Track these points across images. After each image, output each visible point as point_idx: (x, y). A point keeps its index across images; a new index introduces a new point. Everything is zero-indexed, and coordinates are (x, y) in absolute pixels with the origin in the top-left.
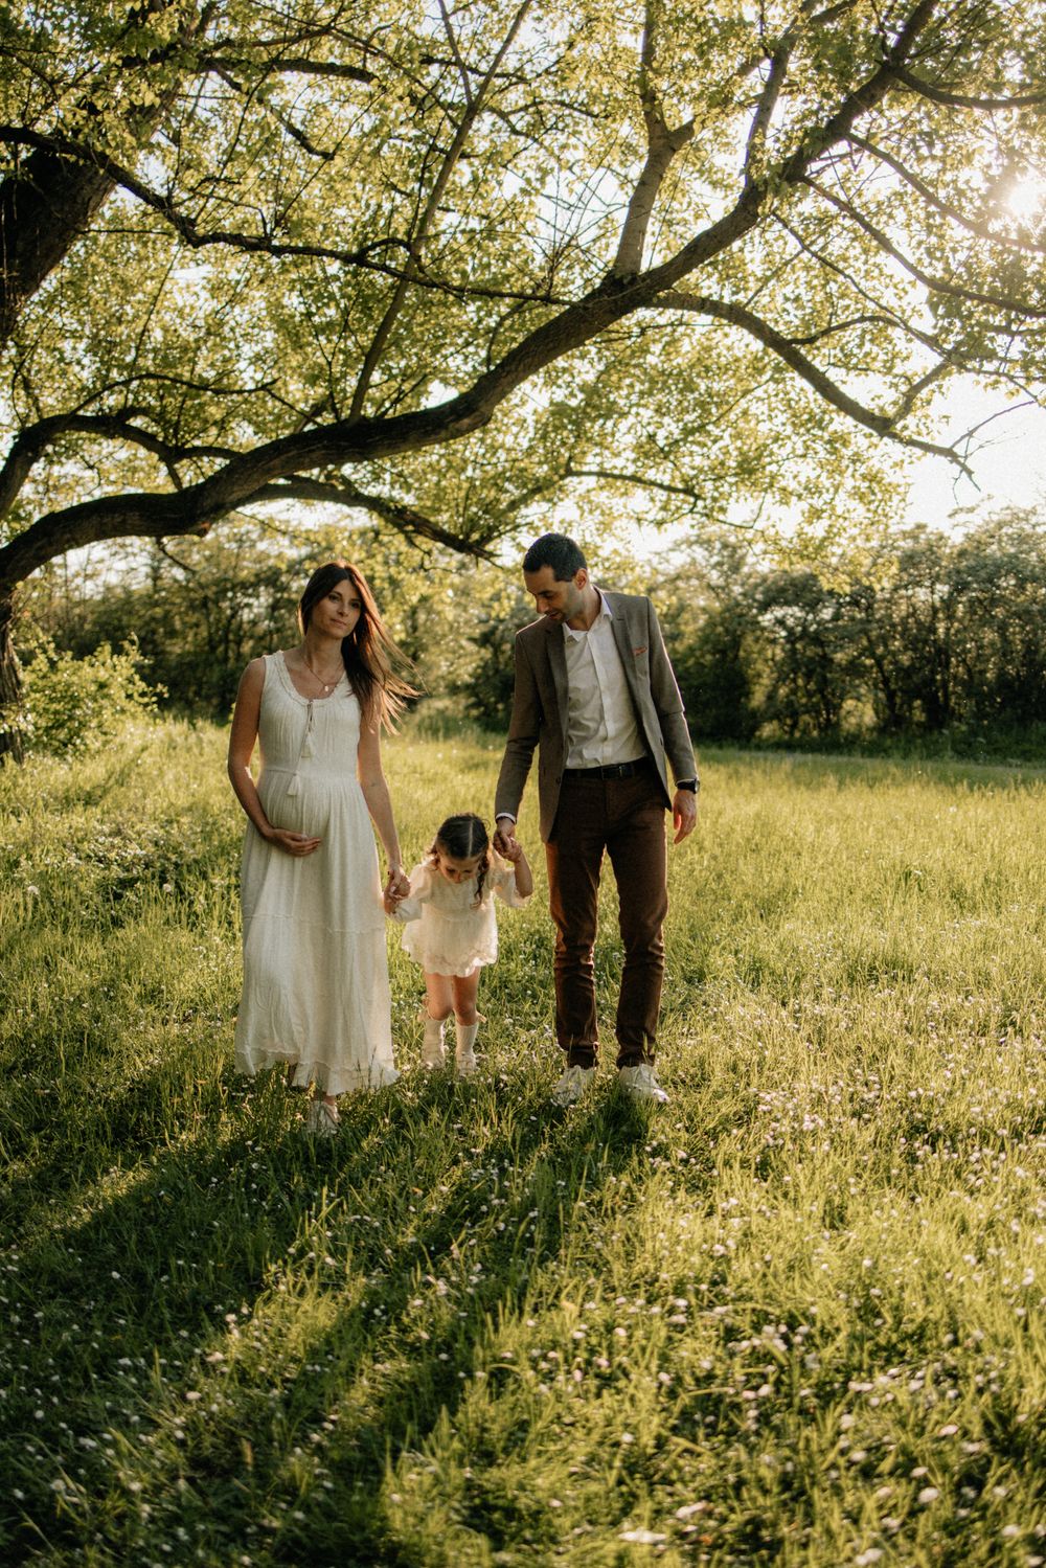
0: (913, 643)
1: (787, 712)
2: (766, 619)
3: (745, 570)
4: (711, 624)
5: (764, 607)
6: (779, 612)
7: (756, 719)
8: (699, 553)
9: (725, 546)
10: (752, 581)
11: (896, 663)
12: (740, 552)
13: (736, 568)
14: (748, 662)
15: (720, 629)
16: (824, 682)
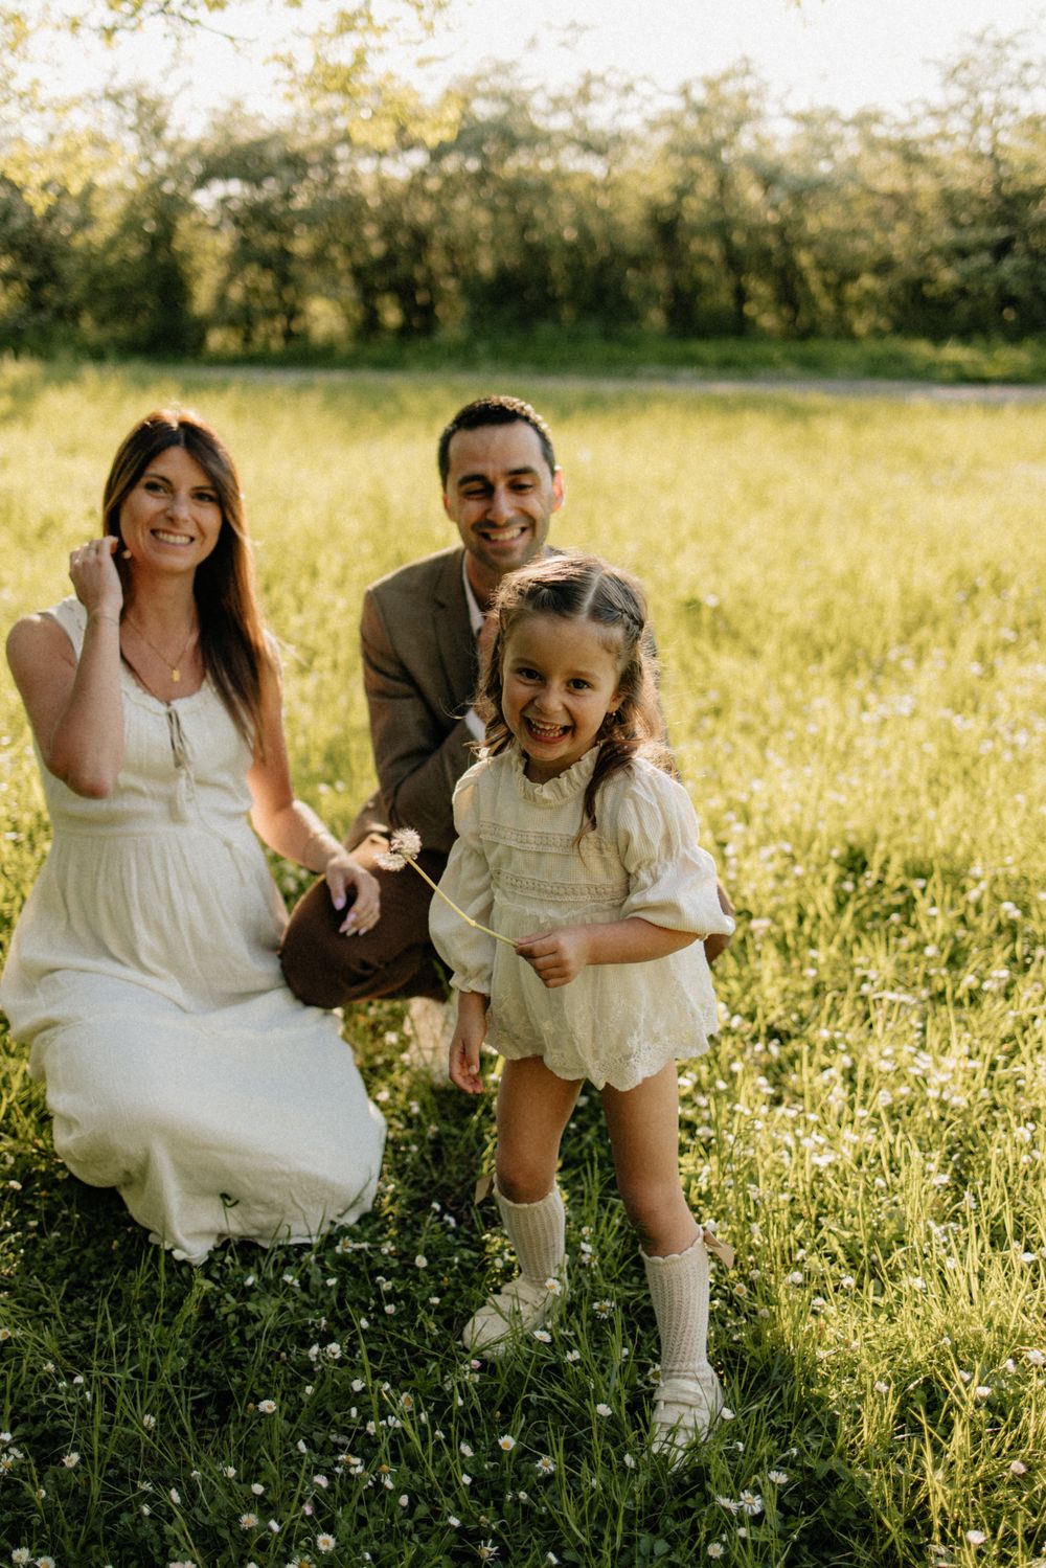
0: (388, 232)
1: (243, 319)
2: (205, 199)
3: (169, 135)
4: (133, 206)
5: (202, 182)
6: (219, 189)
7: (202, 326)
8: (108, 109)
9: (141, 102)
10: (183, 150)
11: (366, 254)
12: (161, 112)
13: (158, 131)
14: (187, 256)
15: (145, 214)
16: (285, 279)
